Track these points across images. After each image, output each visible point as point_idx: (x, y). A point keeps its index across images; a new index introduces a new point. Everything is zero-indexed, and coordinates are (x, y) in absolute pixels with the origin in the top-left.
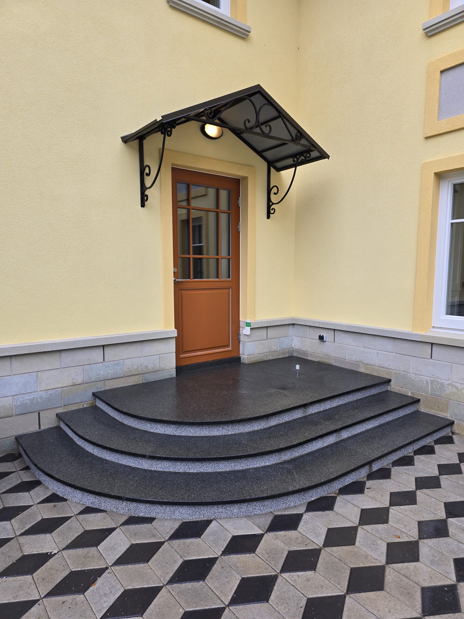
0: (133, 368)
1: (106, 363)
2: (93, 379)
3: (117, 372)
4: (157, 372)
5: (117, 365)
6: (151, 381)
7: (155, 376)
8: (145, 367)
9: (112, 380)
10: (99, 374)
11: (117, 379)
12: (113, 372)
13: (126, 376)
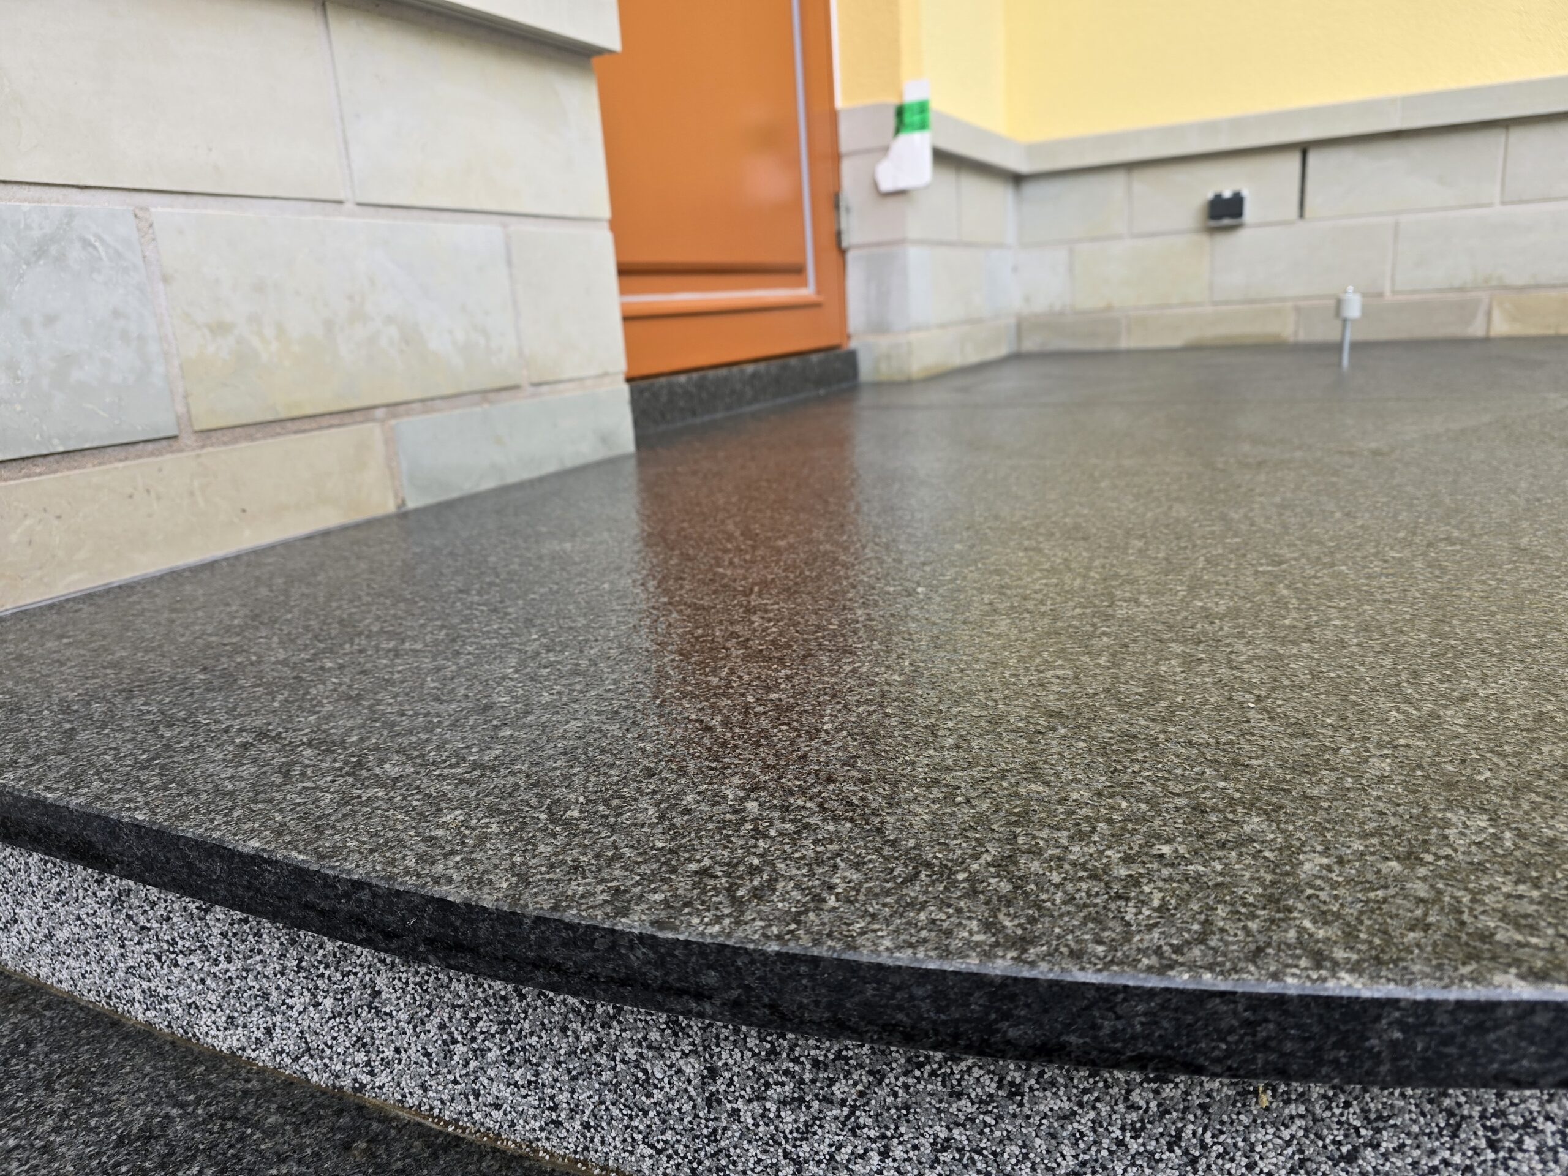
0: (268, 331)
4: (507, 403)
7: (498, 441)
8: (394, 331)
13: (206, 434)
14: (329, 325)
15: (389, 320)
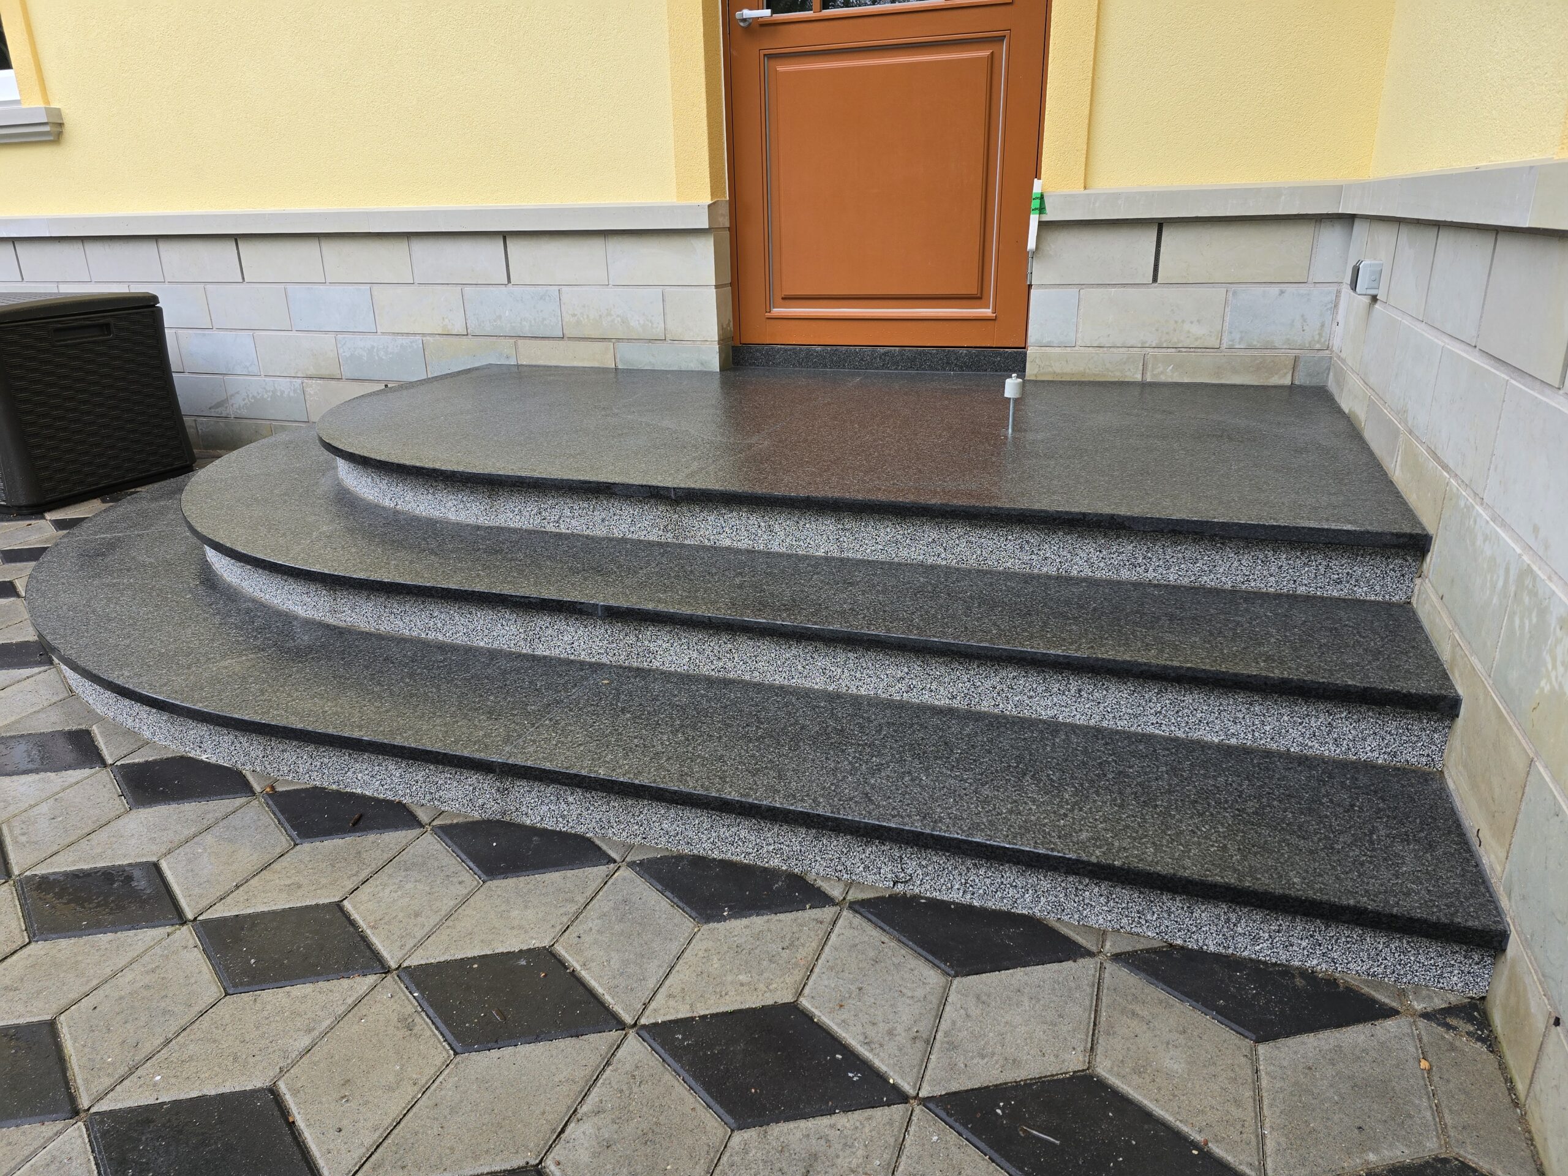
0: (585, 317)
1: (516, 288)
2: (488, 329)
3: (544, 319)
4: (659, 344)
5: (542, 298)
6: (640, 367)
7: (653, 355)
8: (619, 319)
9: (533, 342)
10: (500, 317)
11: (546, 342)
12: (535, 319)
13: (570, 338)
14: (600, 316)
15: (618, 316)
